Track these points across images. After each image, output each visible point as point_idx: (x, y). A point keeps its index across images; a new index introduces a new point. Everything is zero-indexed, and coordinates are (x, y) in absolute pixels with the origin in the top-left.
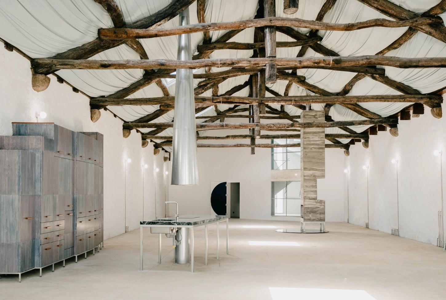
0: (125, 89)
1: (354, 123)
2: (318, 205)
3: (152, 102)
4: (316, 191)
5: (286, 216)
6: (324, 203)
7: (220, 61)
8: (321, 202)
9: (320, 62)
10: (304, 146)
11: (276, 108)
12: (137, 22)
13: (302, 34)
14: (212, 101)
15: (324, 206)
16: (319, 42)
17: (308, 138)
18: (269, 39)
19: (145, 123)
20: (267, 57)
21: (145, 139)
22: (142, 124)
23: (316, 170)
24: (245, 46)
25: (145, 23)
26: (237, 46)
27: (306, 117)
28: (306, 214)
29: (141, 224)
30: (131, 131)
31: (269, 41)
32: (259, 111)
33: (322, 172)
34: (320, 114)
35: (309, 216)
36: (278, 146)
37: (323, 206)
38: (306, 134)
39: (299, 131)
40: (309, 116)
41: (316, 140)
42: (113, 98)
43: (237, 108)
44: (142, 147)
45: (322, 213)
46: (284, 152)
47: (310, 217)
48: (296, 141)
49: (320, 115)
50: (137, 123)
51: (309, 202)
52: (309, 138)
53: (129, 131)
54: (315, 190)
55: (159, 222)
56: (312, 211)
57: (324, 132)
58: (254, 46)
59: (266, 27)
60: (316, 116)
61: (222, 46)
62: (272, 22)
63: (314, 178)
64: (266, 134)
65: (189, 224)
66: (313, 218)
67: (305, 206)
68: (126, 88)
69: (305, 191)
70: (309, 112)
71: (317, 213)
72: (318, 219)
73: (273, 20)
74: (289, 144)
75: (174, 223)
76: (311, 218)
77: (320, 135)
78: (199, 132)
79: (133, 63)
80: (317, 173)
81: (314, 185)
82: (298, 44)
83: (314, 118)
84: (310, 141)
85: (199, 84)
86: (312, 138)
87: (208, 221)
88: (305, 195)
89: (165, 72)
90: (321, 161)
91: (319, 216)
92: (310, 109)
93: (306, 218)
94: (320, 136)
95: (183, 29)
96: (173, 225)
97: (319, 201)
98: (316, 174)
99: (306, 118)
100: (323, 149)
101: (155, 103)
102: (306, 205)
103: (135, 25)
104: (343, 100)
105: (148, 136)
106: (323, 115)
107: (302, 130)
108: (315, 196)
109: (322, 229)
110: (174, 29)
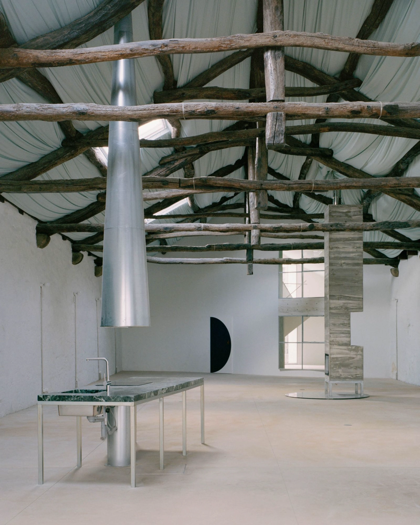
0: (31, 165)
1: (410, 223)
2: (352, 354)
3: (77, 187)
4: (349, 333)
5: (302, 369)
6: (362, 351)
7: (185, 108)
8: (358, 349)
9: (361, 110)
10: (331, 261)
11: (285, 203)
12: (37, 38)
13: (329, 75)
14: (178, 184)
15: (362, 355)
16: (356, 89)
17: (336, 248)
18: (273, 69)
19: (72, 224)
20: (269, 102)
21: (78, 251)
22: (69, 225)
23: (349, 298)
24: (234, 93)
25: (52, 40)
26: (220, 94)
27: (334, 214)
28: (333, 368)
29: (38, 400)
30: (51, 237)
31: (271, 73)
32: (257, 201)
33: (359, 302)
34: (355, 210)
35: (338, 372)
36: (289, 262)
37: (360, 355)
38: (333, 241)
39: (322, 238)
40: (337, 214)
41: (348, 251)
42: (10, 180)
43: (225, 203)
44: (73, 264)
45: (359, 368)
46: (298, 271)
47: (340, 373)
48: (316, 254)
49: (354, 212)
50: (60, 225)
51: (338, 349)
52: (338, 248)
53: (46, 236)
54: (348, 331)
55: (71, 396)
56: (344, 364)
57: (361, 239)
58: (249, 94)
59: (268, 48)
60: (349, 214)
61: (195, 93)
62: (277, 38)
63: (346, 312)
64: (271, 243)
65: (127, 399)
66: (344, 375)
67: (332, 356)
68: (32, 163)
69: (331, 332)
70: (337, 207)
71: (351, 368)
72: (352, 376)
73: (279, 36)
74: (307, 259)
75: (100, 397)
76: (341, 375)
77: (355, 243)
78: (166, 239)
79: (28, 109)
80: (351, 304)
81: (346, 322)
82: (322, 91)
83: (346, 216)
84: (339, 253)
85: (161, 161)
86: (343, 248)
87: (164, 391)
88: (332, 339)
89: (99, 136)
90: (356, 284)
91: (353, 372)
92: (339, 202)
93: (333, 374)
94: (355, 245)
95: (119, 51)
96: (97, 401)
97: (353, 348)
98: (349, 306)
99: (332, 216)
100: (360, 266)
101: (83, 187)
102: (334, 354)
103: (33, 43)
104: (395, 184)
105: (83, 246)
106: (360, 211)
107: (327, 236)
108: (348, 339)
109: (359, 392)
110: (103, 51)
